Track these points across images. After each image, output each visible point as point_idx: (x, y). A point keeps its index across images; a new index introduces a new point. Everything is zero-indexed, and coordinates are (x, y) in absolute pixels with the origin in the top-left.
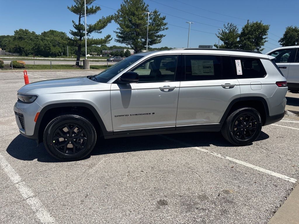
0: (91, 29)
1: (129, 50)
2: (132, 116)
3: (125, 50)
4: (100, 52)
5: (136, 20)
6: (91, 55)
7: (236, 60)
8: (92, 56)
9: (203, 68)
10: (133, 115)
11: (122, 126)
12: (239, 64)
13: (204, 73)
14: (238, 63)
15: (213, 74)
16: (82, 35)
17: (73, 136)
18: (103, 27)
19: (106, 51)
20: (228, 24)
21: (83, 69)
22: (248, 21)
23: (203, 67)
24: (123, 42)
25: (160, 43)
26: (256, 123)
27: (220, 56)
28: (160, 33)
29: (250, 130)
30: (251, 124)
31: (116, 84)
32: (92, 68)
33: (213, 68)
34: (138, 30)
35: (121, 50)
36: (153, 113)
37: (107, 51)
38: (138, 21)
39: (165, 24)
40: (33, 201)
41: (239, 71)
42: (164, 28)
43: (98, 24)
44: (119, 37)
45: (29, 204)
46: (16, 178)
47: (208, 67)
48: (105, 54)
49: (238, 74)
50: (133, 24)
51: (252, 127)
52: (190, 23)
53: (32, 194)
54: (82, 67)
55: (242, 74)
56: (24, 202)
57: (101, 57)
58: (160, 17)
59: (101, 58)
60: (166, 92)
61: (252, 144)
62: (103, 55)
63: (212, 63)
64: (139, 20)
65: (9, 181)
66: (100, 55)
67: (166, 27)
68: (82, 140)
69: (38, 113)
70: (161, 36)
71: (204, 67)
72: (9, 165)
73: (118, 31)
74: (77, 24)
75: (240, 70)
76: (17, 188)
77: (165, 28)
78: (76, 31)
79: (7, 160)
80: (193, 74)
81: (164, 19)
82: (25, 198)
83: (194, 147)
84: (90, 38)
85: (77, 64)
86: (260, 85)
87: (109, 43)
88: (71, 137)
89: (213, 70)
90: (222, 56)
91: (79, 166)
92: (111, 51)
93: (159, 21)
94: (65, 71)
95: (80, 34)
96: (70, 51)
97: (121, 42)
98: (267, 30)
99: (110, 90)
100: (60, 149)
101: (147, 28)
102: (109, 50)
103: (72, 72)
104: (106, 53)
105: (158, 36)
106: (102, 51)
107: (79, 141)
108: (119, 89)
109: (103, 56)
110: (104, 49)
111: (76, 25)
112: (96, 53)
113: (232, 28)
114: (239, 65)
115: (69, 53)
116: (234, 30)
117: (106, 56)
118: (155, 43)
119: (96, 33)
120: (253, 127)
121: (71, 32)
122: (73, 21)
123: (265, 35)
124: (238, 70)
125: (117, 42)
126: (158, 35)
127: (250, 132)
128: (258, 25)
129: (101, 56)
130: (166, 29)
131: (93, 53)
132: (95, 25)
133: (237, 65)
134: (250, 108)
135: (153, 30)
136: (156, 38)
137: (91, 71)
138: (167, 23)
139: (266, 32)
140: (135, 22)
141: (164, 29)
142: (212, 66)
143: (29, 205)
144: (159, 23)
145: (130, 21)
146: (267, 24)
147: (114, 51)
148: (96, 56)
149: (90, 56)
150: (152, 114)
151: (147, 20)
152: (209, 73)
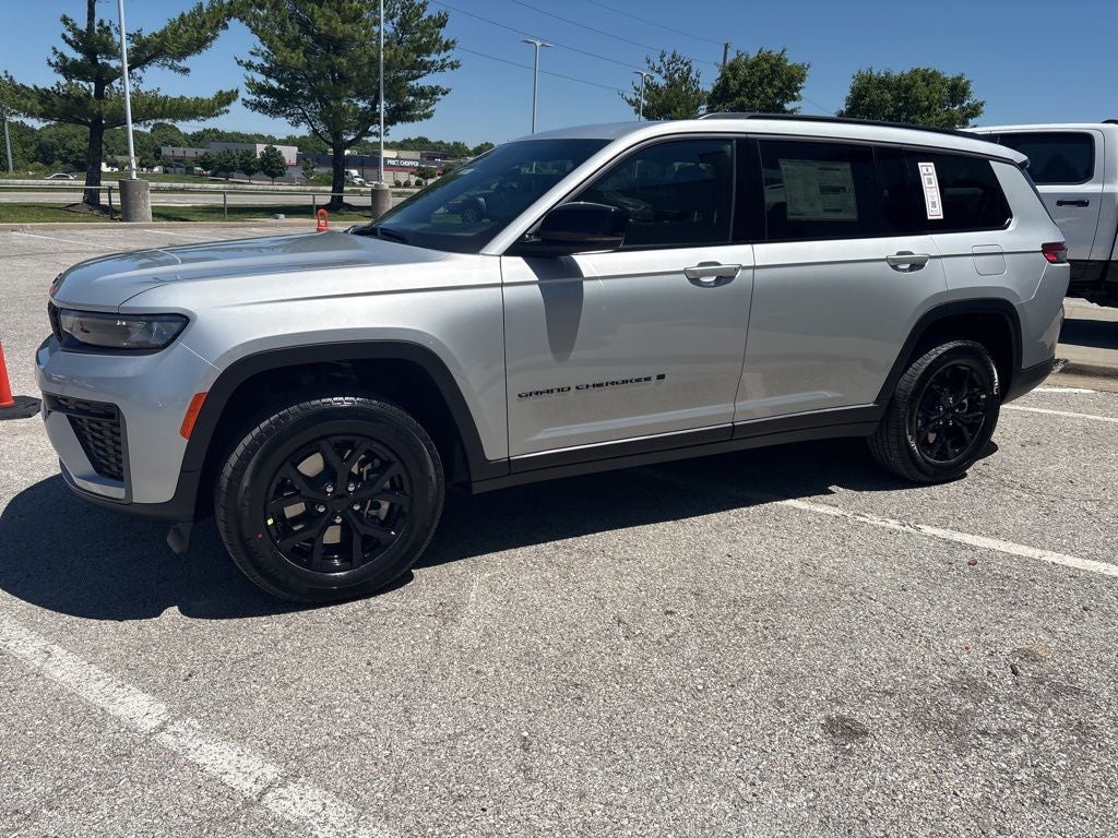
0: (146, 53)
1: (279, 148)
2: (584, 393)
3: (260, 148)
4: (151, 155)
5: (330, 19)
7: (920, 164)
8: (116, 169)
9: (822, 193)
10: (587, 387)
11: (541, 436)
12: (932, 177)
13: (825, 211)
14: (927, 171)
15: (853, 216)
16: (104, 77)
17: (351, 489)
18: (198, 44)
19: (179, 152)
20: (663, 56)
21: (121, 220)
22: (726, 46)
23: (821, 188)
24: (278, 113)
25: (431, 120)
26: (984, 396)
27: (869, 147)
28: (426, 81)
29: (963, 423)
30: (965, 401)
31: (520, 259)
32: (161, 214)
33: (852, 194)
34: (341, 63)
35: (246, 147)
36: (661, 377)
37: (181, 149)
38: (340, 27)
39: (447, 47)
40: (298, 800)
41: (934, 204)
42: (444, 60)
43: (176, 31)
44: (260, 90)
45: (287, 817)
46: (139, 708)
47: (836, 190)
48: (176, 161)
49: (929, 218)
50: (319, 39)
51: (967, 413)
52: (539, 44)
53: (271, 771)
54: (117, 212)
55: (942, 217)
56: (257, 812)
57: (157, 174)
58: (425, 16)
59: (161, 178)
60: (707, 285)
61: (966, 475)
62: (168, 168)
63: (849, 176)
64: (344, 23)
65: (111, 726)
66: (153, 167)
67: (452, 55)
68: (385, 506)
69: (198, 396)
70: (432, 94)
71: (824, 190)
72: (56, 648)
73: (258, 61)
74: (82, 25)
75: (936, 199)
76: (175, 754)
77: (448, 61)
78: (79, 57)
79: (31, 625)
80: (791, 214)
81: (441, 22)
82: (247, 794)
83: (781, 500)
84: (144, 88)
85: (92, 199)
86: (998, 257)
87: (227, 111)
88: (341, 497)
89: (852, 202)
90: (879, 147)
91: (393, 618)
92: (201, 152)
93: (422, 31)
94: (45, 229)
95: (95, 70)
96: (20, 149)
97: (270, 111)
98: (801, 81)
99: (502, 285)
100: (296, 554)
101: (379, 57)
102: (190, 146)
103: (78, 232)
104: (180, 161)
105: (421, 93)
106: (159, 151)
107: (373, 512)
108: (534, 278)
109: (166, 172)
110: (166, 144)
111: (78, 33)
113: (678, 69)
114: (930, 182)
115: (14, 155)
116: (685, 79)
118: (411, 119)
119: (167, 68)
120: (972, 412)
121: (53, 62)
123: (794, 99)
124: (930, 200)
125: (256, 113)
126: (422, 89)
127: (965, 429)
128: (773, 61)
129: (156, 169)
130: (454, 66)
131: (119, 158)
132: (163, 35)
134: (969, 343)
135: (402, 66)
136: (411, 99)
137: (158, 227)
138: (453, 42)
139: (797, 89)
140: (326, 28)
141: (442, 67)
142: (850, 185)
143: (294, 821)
144: (424, 40)
145: (306, 26)
146: (799, 63)
147: (215, 150)
150: (654, 378)
151: (377, 23)
152: (841, 211)
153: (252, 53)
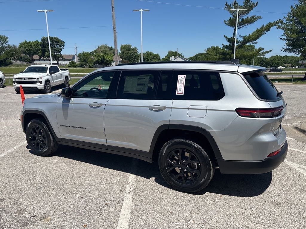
6: (284, 67)
10: (71, 127)
11: (66, 136)
12: (183, 80)
13: (136, 91)
14: (181, 78)
15: (145, 93)
36: (85, 128)
47: (142, 85)
49: (177, 94)
55: (183, 94)
59: (296, 70)
60: (94, 108)
62: (299, 66)
63: (148, 80)
66: (295, 67)
71: (138, 85)
75: (182, 88)
78: (228, 44)
80: (125, 91)
86: (204, 110)
89: (146, 88)
99: (57, 103)
104: (304, 64)
106: (299, 62)
109: (299, 68)
112: (290, 65)
114: (182, 82)
117: (303, 67)
122: (225, 36)
124: (179, 88)
129: (297, 67)
131: (286, 65)
133: (179, 81)
142: (147, 83)
148: (291, 68)
149: (282, 68)
152: (142, 91)
153: (282, 36)
